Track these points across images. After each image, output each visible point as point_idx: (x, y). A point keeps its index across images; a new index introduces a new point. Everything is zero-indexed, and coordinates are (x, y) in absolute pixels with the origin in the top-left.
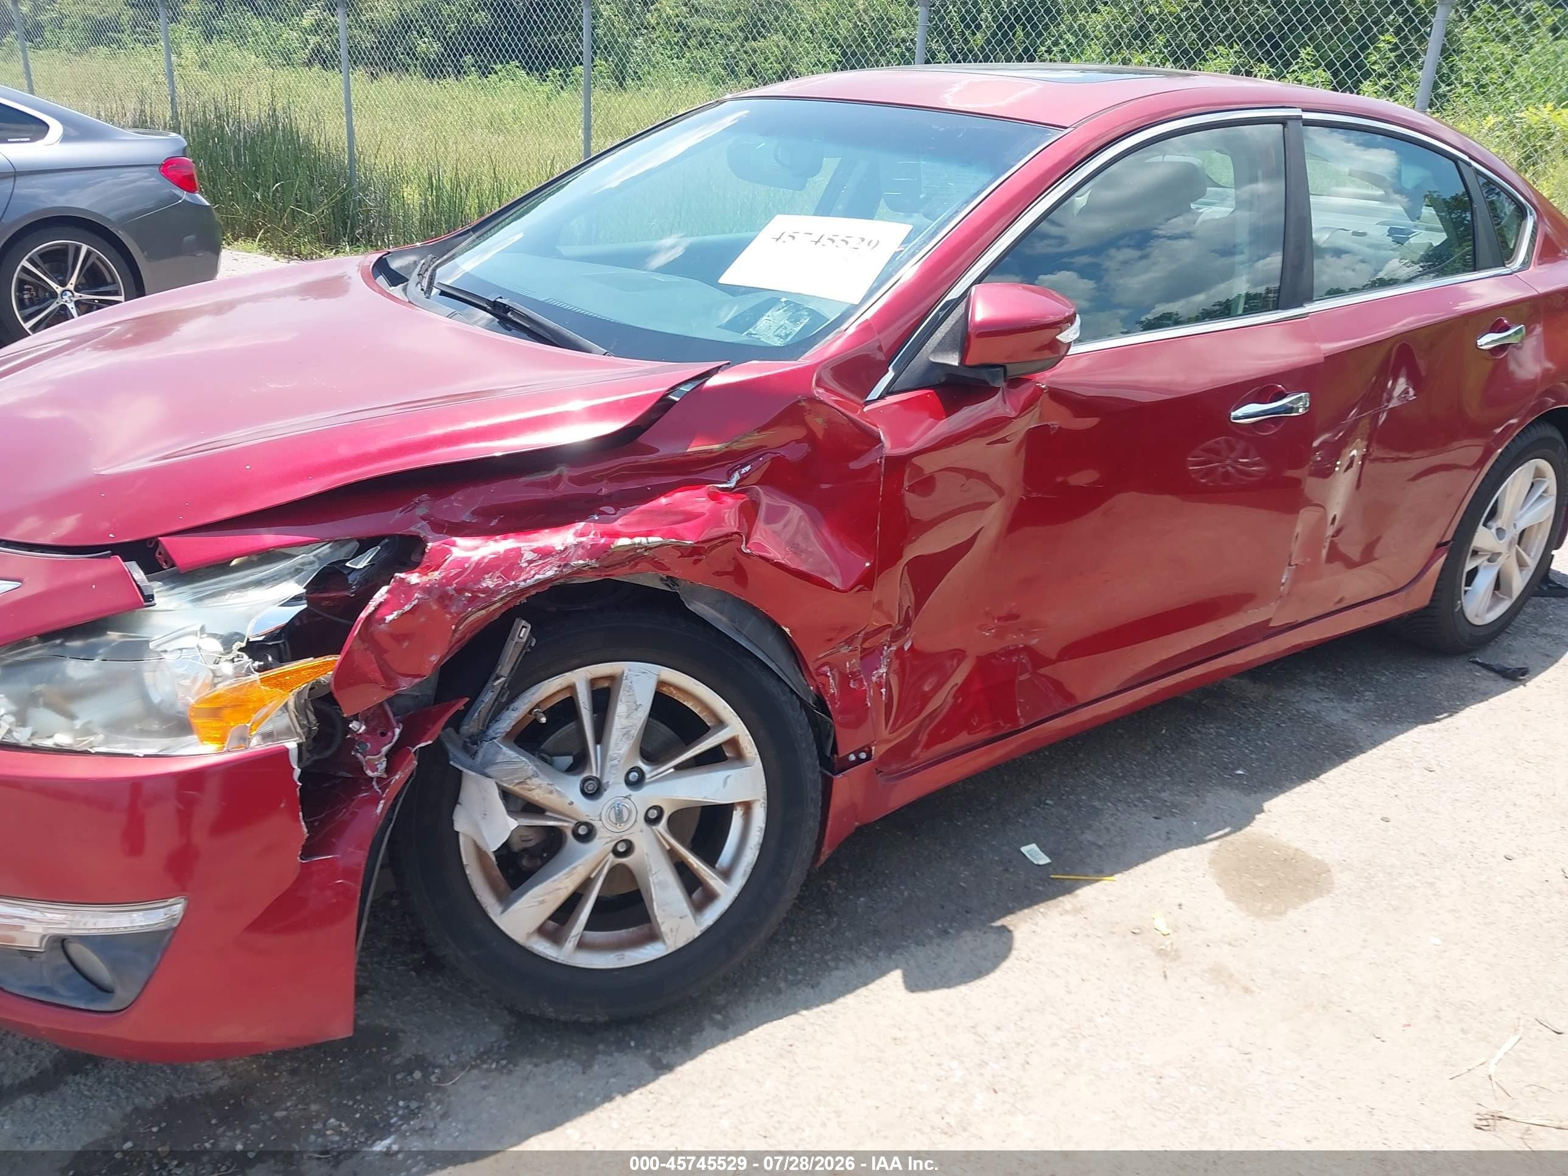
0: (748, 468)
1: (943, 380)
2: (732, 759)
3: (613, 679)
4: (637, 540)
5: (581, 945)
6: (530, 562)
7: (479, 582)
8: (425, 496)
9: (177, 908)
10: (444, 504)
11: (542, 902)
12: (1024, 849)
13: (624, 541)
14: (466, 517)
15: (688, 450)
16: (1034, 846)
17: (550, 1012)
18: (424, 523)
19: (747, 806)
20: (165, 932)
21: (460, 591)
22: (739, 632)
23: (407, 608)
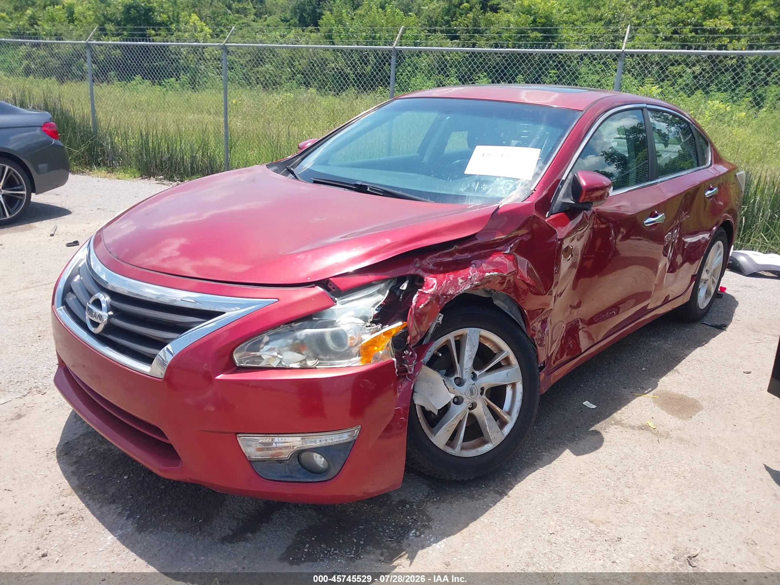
0: (512, 245)
1: (568, 208)
2: (506, 366)
3: (461, 336)
4: (491, 273)
5: (462, 448)
6: (461, 283)
7: (447, 292)
8: (417, 259)
9: (356, 431)
10: (424, 262)
11: (448, 431)
12: (584, 403)
13: (487, 274)
14: (431, 266)
15: (496, 238)
16: (587, 402)
17: (454, 477)
18: (420, 270)
19: (514, 385)
20: (351, 442)
21: (442, 295)
22: (511, 312)
23: (426, 302)
